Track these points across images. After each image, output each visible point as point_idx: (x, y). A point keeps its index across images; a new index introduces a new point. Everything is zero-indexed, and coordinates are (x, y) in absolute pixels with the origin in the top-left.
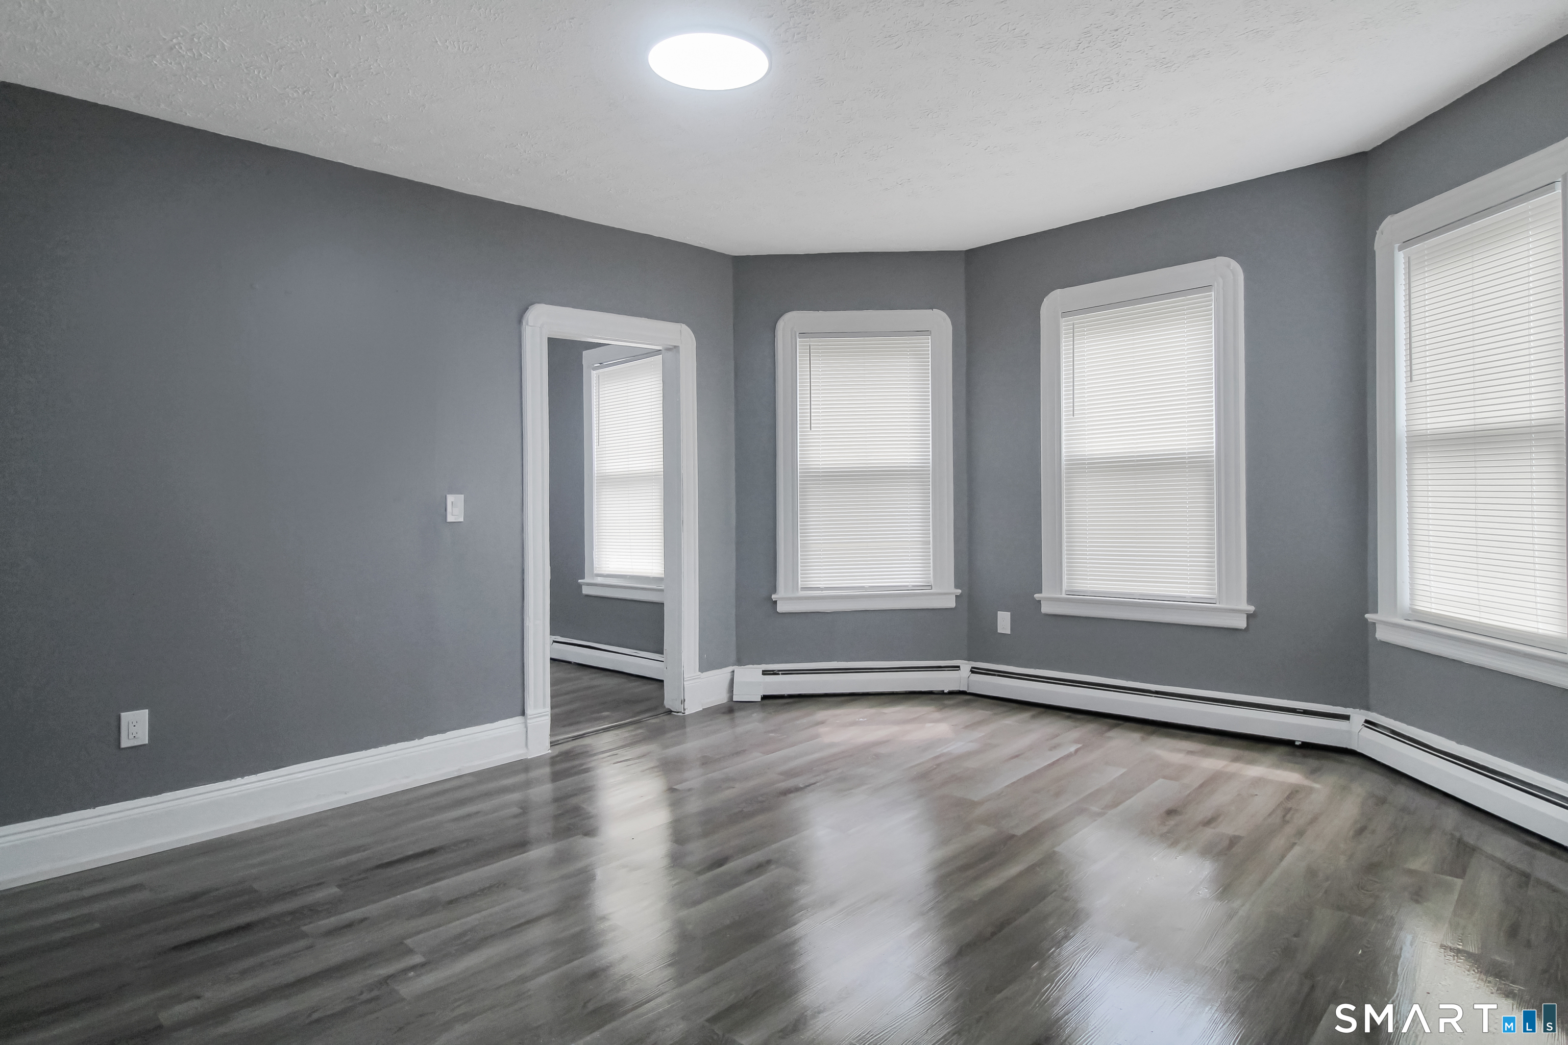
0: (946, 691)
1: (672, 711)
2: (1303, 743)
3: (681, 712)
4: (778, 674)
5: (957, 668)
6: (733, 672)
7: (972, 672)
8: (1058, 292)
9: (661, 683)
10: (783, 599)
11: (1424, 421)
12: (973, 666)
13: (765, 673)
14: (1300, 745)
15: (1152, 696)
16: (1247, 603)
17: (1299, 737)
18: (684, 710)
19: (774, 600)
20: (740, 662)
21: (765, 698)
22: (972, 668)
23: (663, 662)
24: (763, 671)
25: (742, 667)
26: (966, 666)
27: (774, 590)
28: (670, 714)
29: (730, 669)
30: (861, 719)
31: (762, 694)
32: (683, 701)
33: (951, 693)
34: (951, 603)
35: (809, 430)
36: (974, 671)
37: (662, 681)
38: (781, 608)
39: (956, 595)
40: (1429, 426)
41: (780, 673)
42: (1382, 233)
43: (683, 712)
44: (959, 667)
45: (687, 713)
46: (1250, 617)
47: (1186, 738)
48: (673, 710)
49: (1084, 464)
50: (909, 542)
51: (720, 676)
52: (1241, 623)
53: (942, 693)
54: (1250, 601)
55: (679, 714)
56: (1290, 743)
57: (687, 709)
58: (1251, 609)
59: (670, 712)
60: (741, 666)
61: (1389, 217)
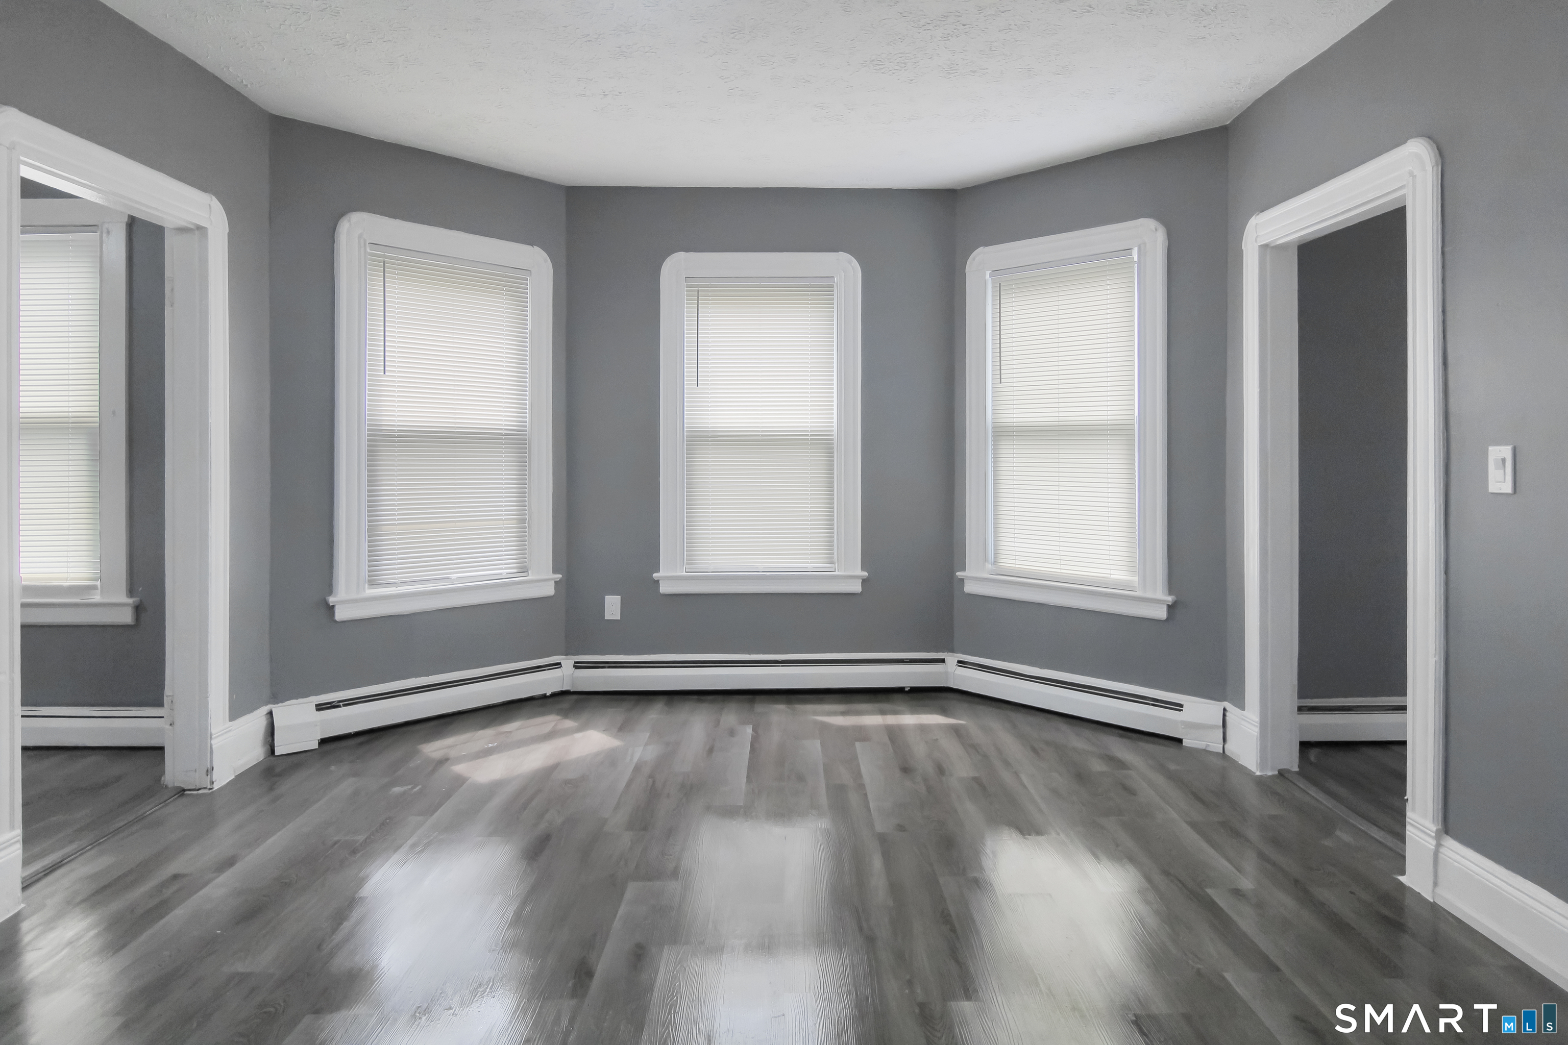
0: (548, 694)
1: (184, 790)
2: (911, 688)
3: (205, 788)
4: (338, 706)
5: (558, 665)
6: (270, 713)
7: (576, 667)
8: (682, 255)
9: (160, 752)
10: (343, 602)
11: (1011, 416)
12: (576, 660)
13: (320, 707)
14: (909, 690)
15: (779, 666)
16: (861, 569)
17: (908, 684)
18: (212, 783)
19: (331, 605)
20: (276, 698)
21: (323, 742)
22: (576, 662)
23: (163, 717)
24: (317, 705)
25: (280, 704)
26: (568, 662)
27: (329, 588)
28: (183, 794)
29: (264, 710)
30: (490, 745)
31: (319, 738)
32: (210, 771)
33: (554, 695)
34: (549, 590)
35: (383, 373)
36: (578, 666)
37: (161, 749)
38: (341, 614)
39: (555, 582)
40: (1015, 420)
41: (341, 704)
42: (974, 259)
43: (209, 787)
44: (559, 664)
45: (216, 787)
46: (864, 581)
47: (821, 702)
48: (186, 788)
49: (708, 436)
50: (504, 520)
51: (255, 721)
52: (857, 587)
53: (544, 697)
54: (863, 569)
55: (200, 792)
56: (900, 690)
57: (216, 780)
58: (866, 574)
59: (181, 792)
60: (277, 703)
61: (982, 247)
